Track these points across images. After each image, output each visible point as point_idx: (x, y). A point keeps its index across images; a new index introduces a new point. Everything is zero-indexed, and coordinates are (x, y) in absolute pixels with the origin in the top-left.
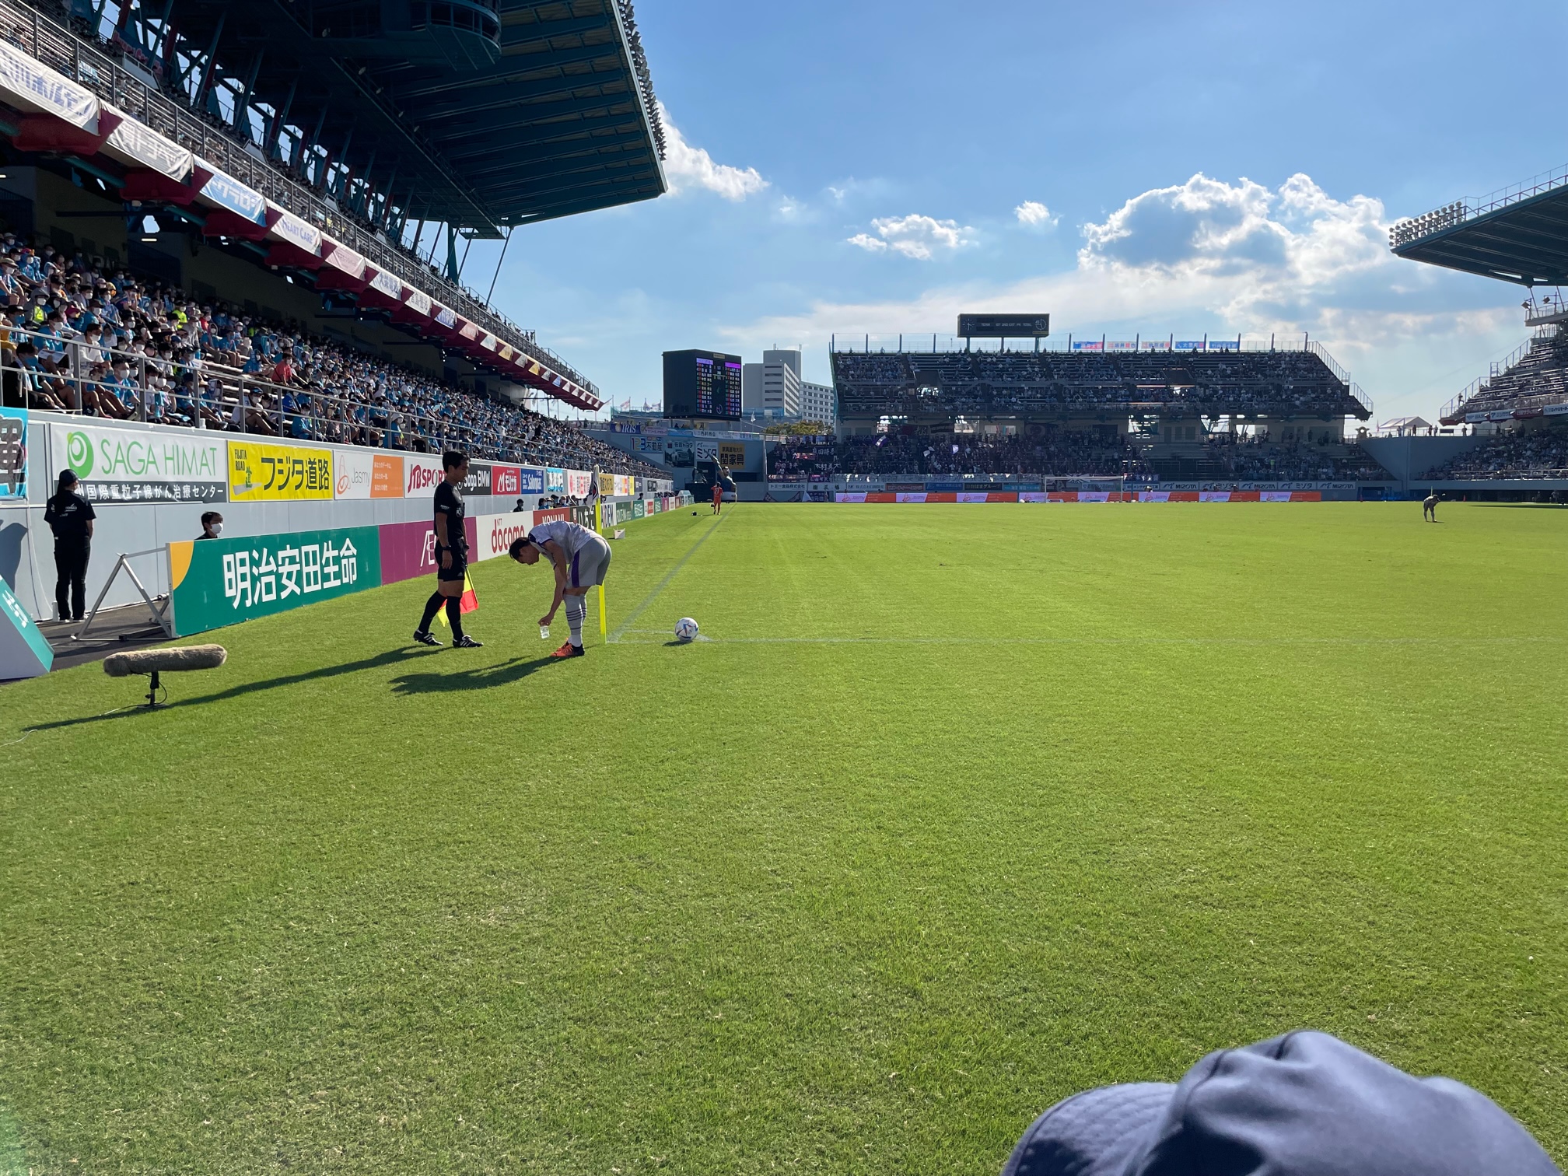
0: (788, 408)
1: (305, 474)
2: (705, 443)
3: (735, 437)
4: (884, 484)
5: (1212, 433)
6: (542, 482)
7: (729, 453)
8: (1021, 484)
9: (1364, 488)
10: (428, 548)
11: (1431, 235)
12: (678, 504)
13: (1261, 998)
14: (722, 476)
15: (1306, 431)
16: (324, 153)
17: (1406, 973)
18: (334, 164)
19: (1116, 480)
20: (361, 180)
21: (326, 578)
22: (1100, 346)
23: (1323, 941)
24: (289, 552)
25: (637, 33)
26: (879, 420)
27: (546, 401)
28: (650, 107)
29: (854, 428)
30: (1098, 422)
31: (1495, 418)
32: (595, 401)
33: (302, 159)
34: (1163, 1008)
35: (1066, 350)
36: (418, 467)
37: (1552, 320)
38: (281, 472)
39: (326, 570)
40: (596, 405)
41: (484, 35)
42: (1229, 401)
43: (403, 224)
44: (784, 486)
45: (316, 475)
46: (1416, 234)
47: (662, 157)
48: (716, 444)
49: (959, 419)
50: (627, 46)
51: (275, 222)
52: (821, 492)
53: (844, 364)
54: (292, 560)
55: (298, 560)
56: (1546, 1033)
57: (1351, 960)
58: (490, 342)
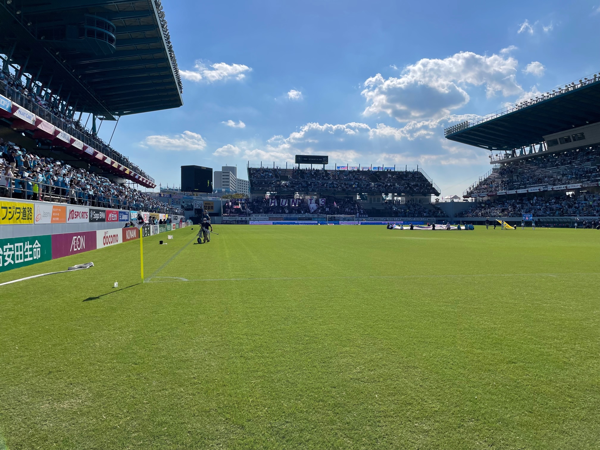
0: (232, 188)
1: (21, 213)
2: (197, 201)
3: (210, 199)
4: (268, 218)
5: (386, 200)
6: (128, 216)
7: (207, 205)
8: (319, 218)
9: (438, 220)
10: (74, 244)
11: (458, 132)
12: (186, 225)
13: (377, 419)
14: (205, 214)
15: (418, 200)
16: (40, 84)
17: (431, 406)
18: (44, 89)
19: (353, 217)
20: (56, 96)
21: (26, 257)
22: (346, 168)
23: (403, 394)
24: (9, 246)
25: (171, 45)
26: (266, 193)
27: (133, 184)
28: (177, 73)
29: (256, 195)
30: (346, 196)
31: (481, 196)
32: (153, 184)
33: (31, 86)
34: (339, 426)
35: (334, 169)
36: (73, 211)
37: (499, 162)
38: (10, 212)
39: (26, 253)
40: (153, 186)
41: (108, 42)
42: (391, 189)
43: (74, 113)
44: (229, 218)
45: (27, 214)
46: (453, 131)
47: (181, 93)
48: (202, 202)
49: (296, 194)
50: (167, 50)
51: (15, 112)
52: (244, 221)
53: (252, 172)
54: (10, 250)
55: (13, 249)
56: (479, 427)
57: (412, 401)
58: (108, 161)
